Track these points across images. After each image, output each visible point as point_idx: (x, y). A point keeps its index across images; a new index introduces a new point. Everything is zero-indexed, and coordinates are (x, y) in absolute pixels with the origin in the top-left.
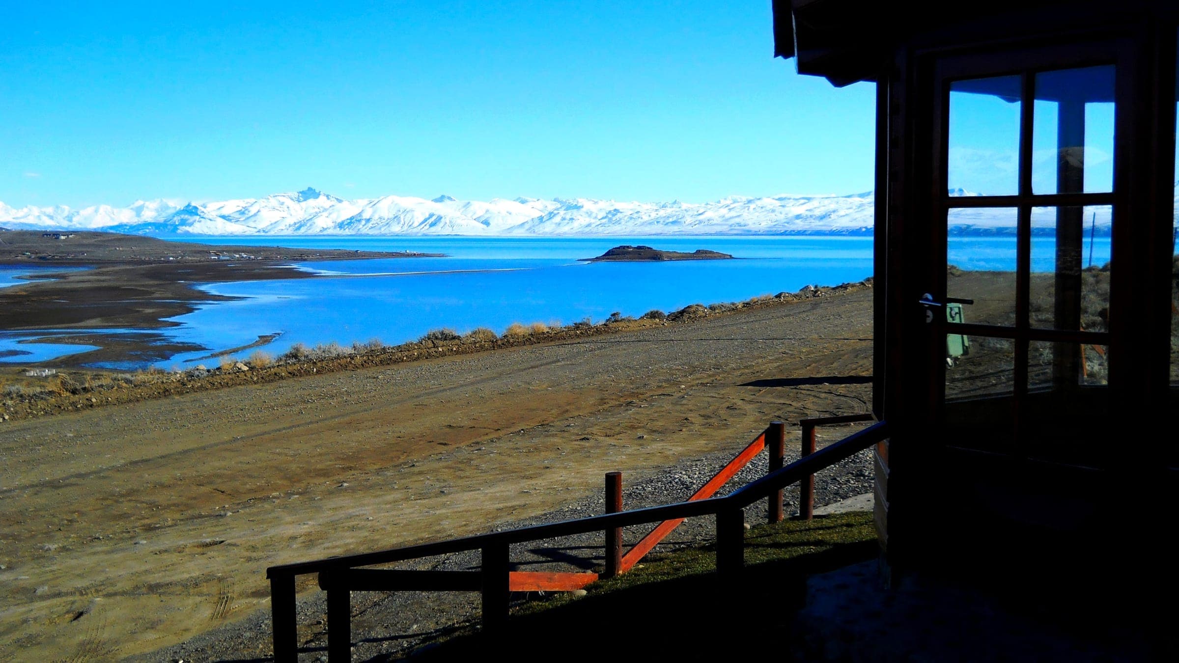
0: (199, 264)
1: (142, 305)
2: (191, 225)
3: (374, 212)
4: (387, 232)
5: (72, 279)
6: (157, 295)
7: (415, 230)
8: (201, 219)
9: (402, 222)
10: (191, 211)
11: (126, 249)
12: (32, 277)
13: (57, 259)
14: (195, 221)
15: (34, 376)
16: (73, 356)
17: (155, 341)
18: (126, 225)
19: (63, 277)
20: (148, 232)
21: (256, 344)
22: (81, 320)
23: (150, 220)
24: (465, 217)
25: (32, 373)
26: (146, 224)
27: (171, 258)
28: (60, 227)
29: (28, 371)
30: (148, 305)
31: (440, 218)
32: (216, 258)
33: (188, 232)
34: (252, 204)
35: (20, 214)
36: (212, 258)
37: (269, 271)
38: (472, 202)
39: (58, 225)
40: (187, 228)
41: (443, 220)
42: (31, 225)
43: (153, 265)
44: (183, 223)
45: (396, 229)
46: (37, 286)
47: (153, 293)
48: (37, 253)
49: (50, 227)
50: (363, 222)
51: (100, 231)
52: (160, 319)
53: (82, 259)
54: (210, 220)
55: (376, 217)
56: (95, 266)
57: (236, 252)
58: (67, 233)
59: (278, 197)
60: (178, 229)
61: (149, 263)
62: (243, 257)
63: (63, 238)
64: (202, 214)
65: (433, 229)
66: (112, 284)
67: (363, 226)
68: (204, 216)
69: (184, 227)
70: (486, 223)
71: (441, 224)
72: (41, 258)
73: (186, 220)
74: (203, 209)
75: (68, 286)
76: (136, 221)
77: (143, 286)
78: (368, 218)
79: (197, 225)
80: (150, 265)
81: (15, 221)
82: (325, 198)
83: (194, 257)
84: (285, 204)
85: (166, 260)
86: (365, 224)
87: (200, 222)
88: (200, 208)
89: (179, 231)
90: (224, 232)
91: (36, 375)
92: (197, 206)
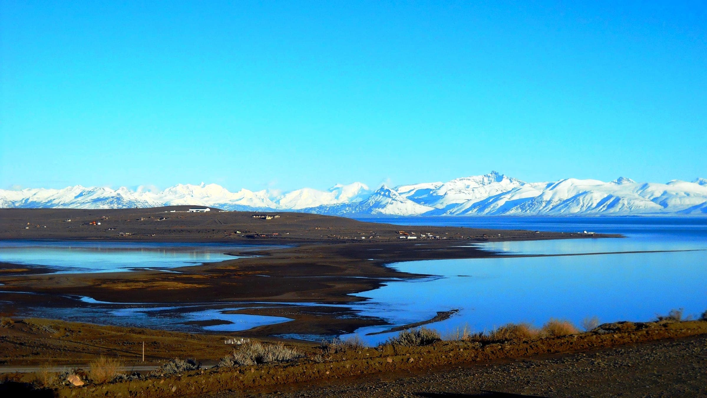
0: (387, 243)
1: (334, 280)
2: (384, 206)
3: (555, 194)
4: (567, 212)
5: (275, 255)
6: (347, 272)
7: (594, 211)
8: (393, 201)
9: (581, 204)
10: (385, 192)
11: (323, 229)
12: (241, 254)
13: (264, 238)
14: (387, 203)
15: (231, 344)
16: (268, 326)
17: (342, 315)
18: (326, 207)
19: (267, 253)
20: (345, 213)
21: (435, 319)
22: (277, 294)
23: (347, 202)
24: (642, 199)
25: (229, 342)
26: (344, 205)
27: (363, 238)
28: (269, 208)
29: (227, 340)
30: (340, 280)
31: (617, 200)
32: (404, 237)
33: (381, 213)
34: (440, 187)
35: (236, 196)
36: (401, 237)
37: (455, 250)
38: (650, 184)
39: (267, 207)
40: (381, 210)
41: (621, 201)
42: (244, 207)
43: (347, 244)
44: (378, 205)
45: (575, 210)
46: (244, 261)
47: (345, 270)
48: (246, 232)
49: (260, 208)
50: (544, 204)
51: (303, 212)
52: (347, 294)
53: (285, 238)
54: (401, 202)
55: (556, 199)
56: (296, 244)
57: (424, 232)
58: (272, 214)
59: (464, 181)
60: (372, 210)
61: (344, 242)
62: (429, 237)
63: (268, 218)
64: (394, 197)
65: (612, 210)
66: (310, 261)
67: (544, 207)
68: (396, 199)
69: (377, 209)
70: (664, 204)
71: (620, 206)
72: (248, 237)
73: (379, 202)
74: (395, 192)
75: (270, 262)
76: (335, 203)
77: (336, 262)
78: (548, 200)
79: (389, 206)
80: (344, 244)
81: (230, 203)
82: (509, 181)
83: (385, 236)
84: (470, 187)
85: (359, 239)
86: (545, 206)
87: (392, 204)
88: (392, 191)
89: (373, 213)
90: (413, 213)
91: (233, 343)
92: (390, 189)
